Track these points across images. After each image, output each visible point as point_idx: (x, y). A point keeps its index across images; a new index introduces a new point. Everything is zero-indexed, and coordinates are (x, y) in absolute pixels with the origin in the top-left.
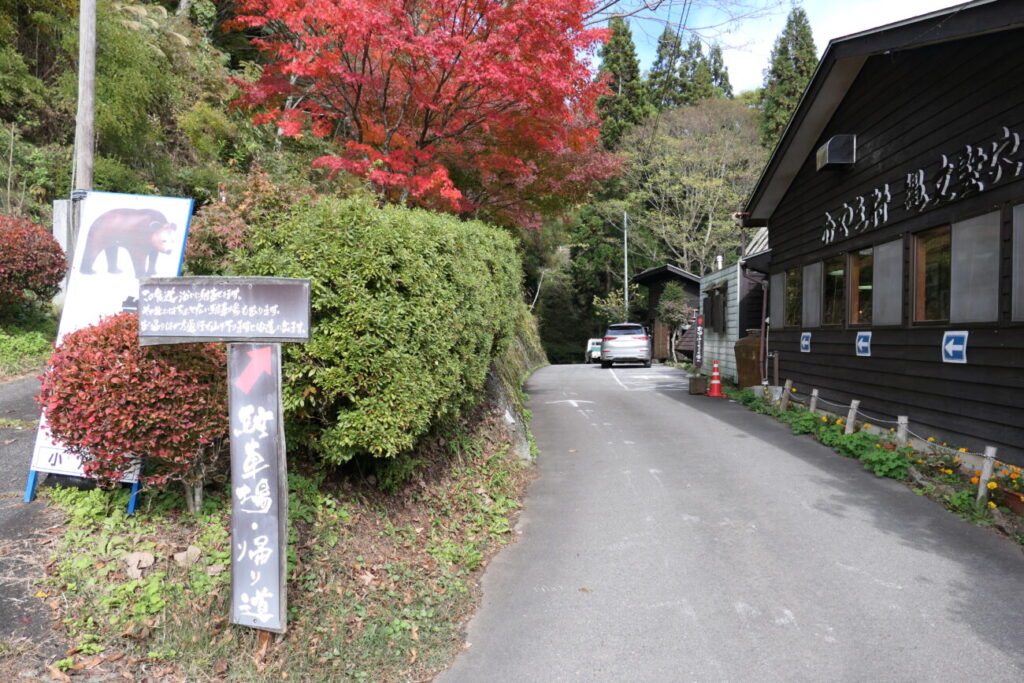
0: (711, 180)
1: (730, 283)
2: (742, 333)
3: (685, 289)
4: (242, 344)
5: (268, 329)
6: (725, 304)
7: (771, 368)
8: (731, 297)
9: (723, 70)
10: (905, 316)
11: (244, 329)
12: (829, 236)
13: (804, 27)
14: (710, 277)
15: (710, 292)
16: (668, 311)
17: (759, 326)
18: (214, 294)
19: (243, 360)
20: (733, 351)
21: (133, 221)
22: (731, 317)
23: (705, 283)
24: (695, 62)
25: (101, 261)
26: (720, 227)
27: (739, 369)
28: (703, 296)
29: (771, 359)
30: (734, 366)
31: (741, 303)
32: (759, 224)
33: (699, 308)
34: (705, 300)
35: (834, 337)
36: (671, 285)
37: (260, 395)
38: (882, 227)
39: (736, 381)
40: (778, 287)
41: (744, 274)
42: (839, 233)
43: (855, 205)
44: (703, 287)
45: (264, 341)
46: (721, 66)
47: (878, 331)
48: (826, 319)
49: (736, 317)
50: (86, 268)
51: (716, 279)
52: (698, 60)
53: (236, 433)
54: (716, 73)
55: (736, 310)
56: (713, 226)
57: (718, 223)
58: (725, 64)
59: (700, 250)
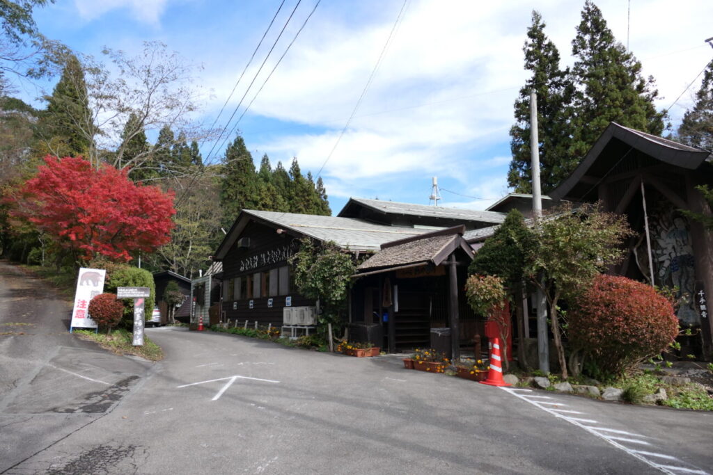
0: (192, 223)
1: (206, 283)
2: (212, 304)
3: (179, 285)
4: (137, 298)
5: (142, 296)
6: (204, 292)
7: (223, 317)
8: (207, 289)
9: (199, 155)
10: (261, 296)
11: (138, 295)
12: (242, 269)
13: (243, 147)
14: (196, 280)
15: (197, 287)
16: (170, 296)
17: (218, 301)
18: (132, 290)
19: (137, 301)
20: (208, 313)
21: (92, 274)
22: (206, 298)
23: (193, 283)
24: (182, 148)
25: (85, 283)
26: (197, 249)
27: (210, 320)
28: (192, 289)
29: (223, 313)
30: (208, 319)
31: (211, 292)
32: (217, 260)
33: (190, 295)
34: (194, 291)
35: (243, 303)
36: (172, 283)
37: (140, 307)
38: (256, 268)
39: (209, 325)
40: (226, 285)
41: (212, 281)
42: (245, 268)
43: (249, 260)
44: (193, 285)
45: (141, 298)
46: (197, 153)
47: (255, 300)
48: (241, 297)
49: (209, 298)
50: (81, 284)
51: (199, 280)
52: (184, 147)
53: (135, 313)
54: (194, 157)
55: (209, 294)
56: (192, 249)
57: (195, 247)
58: (200, 152)
59: (184, 262)
